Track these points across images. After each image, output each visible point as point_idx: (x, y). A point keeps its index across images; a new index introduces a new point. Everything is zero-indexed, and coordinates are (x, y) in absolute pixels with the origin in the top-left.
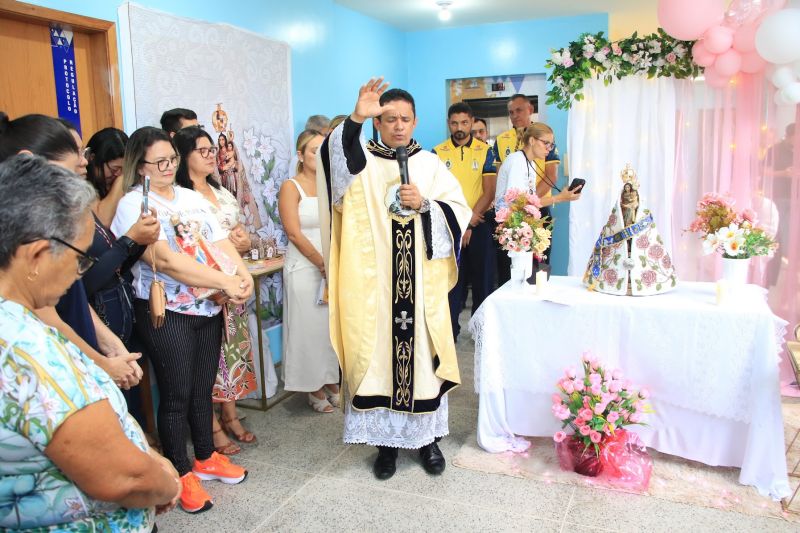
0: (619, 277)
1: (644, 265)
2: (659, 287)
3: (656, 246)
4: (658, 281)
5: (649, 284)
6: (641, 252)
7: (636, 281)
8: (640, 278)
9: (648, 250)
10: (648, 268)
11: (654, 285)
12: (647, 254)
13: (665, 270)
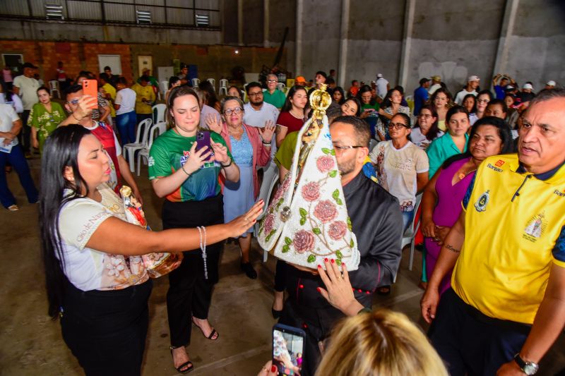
0: (274, 228)
1: (302, 223)
2: (310, 259)
3: (327, 202)
4: (315, 250)
5: (300, 248)
6: (305, 204)
7: (287, 239)
8: (292, 237)
9: (315, 203)
10: (307, 227)
11: (306, 254)
12: (312, 210)
13: (329, 240)
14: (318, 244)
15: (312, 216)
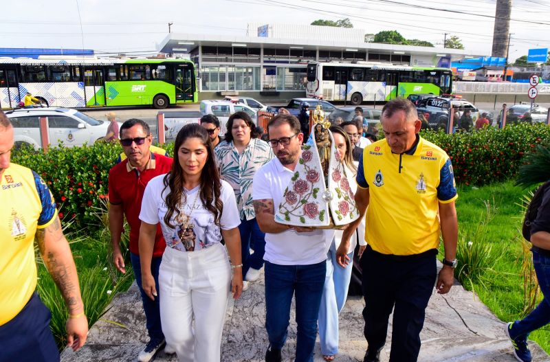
14: (350, 206)
15: (342, 191)
